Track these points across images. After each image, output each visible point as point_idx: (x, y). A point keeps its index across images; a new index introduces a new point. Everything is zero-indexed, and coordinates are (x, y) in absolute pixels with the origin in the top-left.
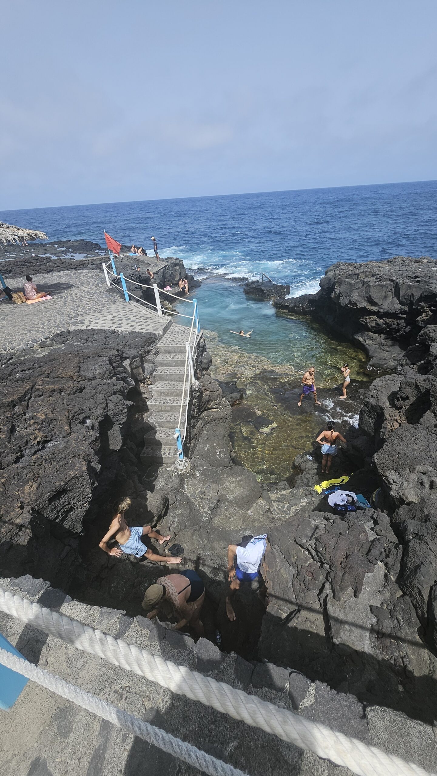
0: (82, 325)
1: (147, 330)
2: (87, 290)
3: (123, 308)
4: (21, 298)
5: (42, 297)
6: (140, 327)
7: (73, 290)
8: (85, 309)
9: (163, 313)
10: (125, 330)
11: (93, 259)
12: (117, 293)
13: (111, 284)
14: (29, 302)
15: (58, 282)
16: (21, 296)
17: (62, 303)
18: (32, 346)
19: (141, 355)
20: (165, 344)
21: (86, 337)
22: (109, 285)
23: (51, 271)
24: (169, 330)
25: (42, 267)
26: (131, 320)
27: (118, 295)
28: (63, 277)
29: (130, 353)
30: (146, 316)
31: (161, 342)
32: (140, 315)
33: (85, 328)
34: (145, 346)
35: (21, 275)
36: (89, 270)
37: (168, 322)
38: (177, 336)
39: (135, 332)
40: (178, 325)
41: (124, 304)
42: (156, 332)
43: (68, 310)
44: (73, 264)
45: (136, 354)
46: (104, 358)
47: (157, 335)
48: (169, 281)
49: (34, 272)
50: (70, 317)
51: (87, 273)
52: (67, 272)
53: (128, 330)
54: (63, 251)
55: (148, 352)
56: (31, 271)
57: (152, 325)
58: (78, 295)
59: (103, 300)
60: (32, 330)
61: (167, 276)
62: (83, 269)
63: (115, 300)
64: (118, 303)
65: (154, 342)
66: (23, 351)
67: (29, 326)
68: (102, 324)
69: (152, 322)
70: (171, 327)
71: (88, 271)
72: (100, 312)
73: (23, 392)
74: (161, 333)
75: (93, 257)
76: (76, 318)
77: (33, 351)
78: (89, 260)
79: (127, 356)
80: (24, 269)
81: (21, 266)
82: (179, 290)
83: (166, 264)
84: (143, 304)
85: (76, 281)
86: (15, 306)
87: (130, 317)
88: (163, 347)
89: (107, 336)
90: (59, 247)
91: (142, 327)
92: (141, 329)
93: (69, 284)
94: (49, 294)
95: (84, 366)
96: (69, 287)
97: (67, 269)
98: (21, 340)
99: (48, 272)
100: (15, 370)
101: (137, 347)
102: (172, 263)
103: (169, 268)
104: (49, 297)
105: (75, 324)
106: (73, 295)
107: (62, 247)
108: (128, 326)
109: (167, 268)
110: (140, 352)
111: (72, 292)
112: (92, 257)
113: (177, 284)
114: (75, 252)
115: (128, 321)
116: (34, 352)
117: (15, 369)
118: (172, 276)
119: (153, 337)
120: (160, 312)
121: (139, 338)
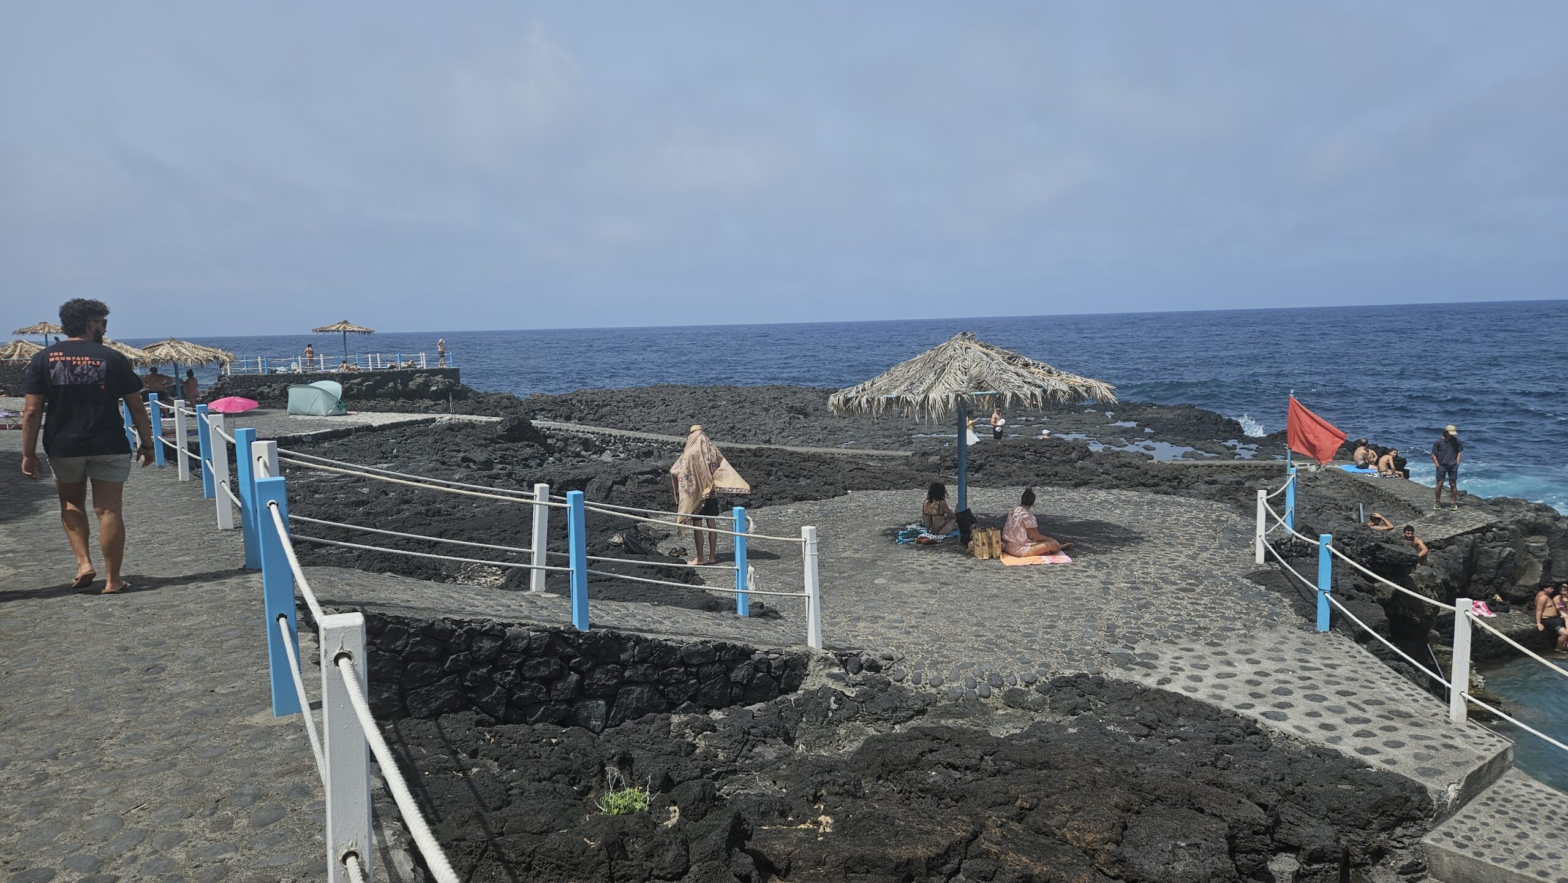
0: (1144, 671)
1: (1388, 762)
2: (1182, 559)
3: (1299, 650)
4: (990, 545)
5: (1046, 554)
6: (1360, 742)
7: (1136, 553)
8: (1165, 620)
9: (1474, 714)
10: (1298, 733)
11: (1210, 466)
12: (1286, 592)
13: (1269, 557)
14: (1008, 561)
15: (1098, 517)
16: (994, 540)
17: (1096, 584)
18: (986, 694)
19: (1347, 854)
20: (1464, 846)
21: (1150, 717)
22: (1260, 558)
23: (1085, 483)
24: (1487, 793)
25: (1062, 469)
26: (1325, 703)
27: (1287, 601)
28: (1116, 507)
29: (1306, 831)
30: (1393, 706)
31: (1442, 828)
32: (1365, 695)
33: (1154, 686)
34: (1370, 823)
35: (1004, 482)
36: (1195, 497)
37: (1490, 756)
38: (1525, 827)
39: (1337, 755)
40: (1537, 785)
41: (1308, 636)
42: (1432, 785)
43: (1111, 610)
44: (1151, 473)
45: (1329, 843)
46: (1215, 825)
47: (1434, 797)
48: (1489, 582)
49: (1038, 479)
50: (1113, 636)
51: (1191, 505)
52: (1130, 494)
53: (1307, 736)
54: (1124, 431)
55: (1379, 854)
56: (1032, 474)
57: (1412, 747)
58: (1152, 569)
59: (1233, 606)
60: (997, 646)
61: (1484, 562)
62: (1176, 490)
63: (1272, 613)
64: (1283, 630)
65: (1414, 819)
66: (957, 700)
67: (992, 631)
68: (1214, 686)
69: (1416, 737)
70: (1500, 782)
71: (1193, 501)
72: (1212, 644)
73: (944, 843)
74: (1452, 793)
75: (1212, 458)
76: (1131, 640)
77: (985, 711)
78: (1196, 467)
79: (1294, 841)
80: (1014, 468)
81: (1012, 459)
82: (1530, 626)
83: (1492, 519)
84: (1381, 653)
85: (1149, 526)
86: (970, 562)
87: (1324, 690)
88: (1450, 854)
89: (1226, 735)
90: (1115, 419)
91: (1370, 742)
92: (1365, 751)
93: (1129, 531)
94: (1067, 551)
95: (1141, 829)
96: (1126, 540)
97: (1131, 487)
98: (963, 666)
99: (1077, 486)
100: (929, 757)
101: (1337, 815)
102: (1518, 522)
103: (1501, 538)
104: (1063, 559)
105: (1125, 662)
106: (1135, 567)
107: (1125, 420)
108: (1311, 723)
109: (1489, 535)
110: (1343, 842)
111: (1133, 557)
112: (1209, 460)
113: (1526, 602)
114: (1160, 436)
115: (1315, 706)
116: (984, 714)
117: (931, 751)
118: (1509, 569)
119: (1415, 798)
120: (1458, 709)
121: (1352, 782)
